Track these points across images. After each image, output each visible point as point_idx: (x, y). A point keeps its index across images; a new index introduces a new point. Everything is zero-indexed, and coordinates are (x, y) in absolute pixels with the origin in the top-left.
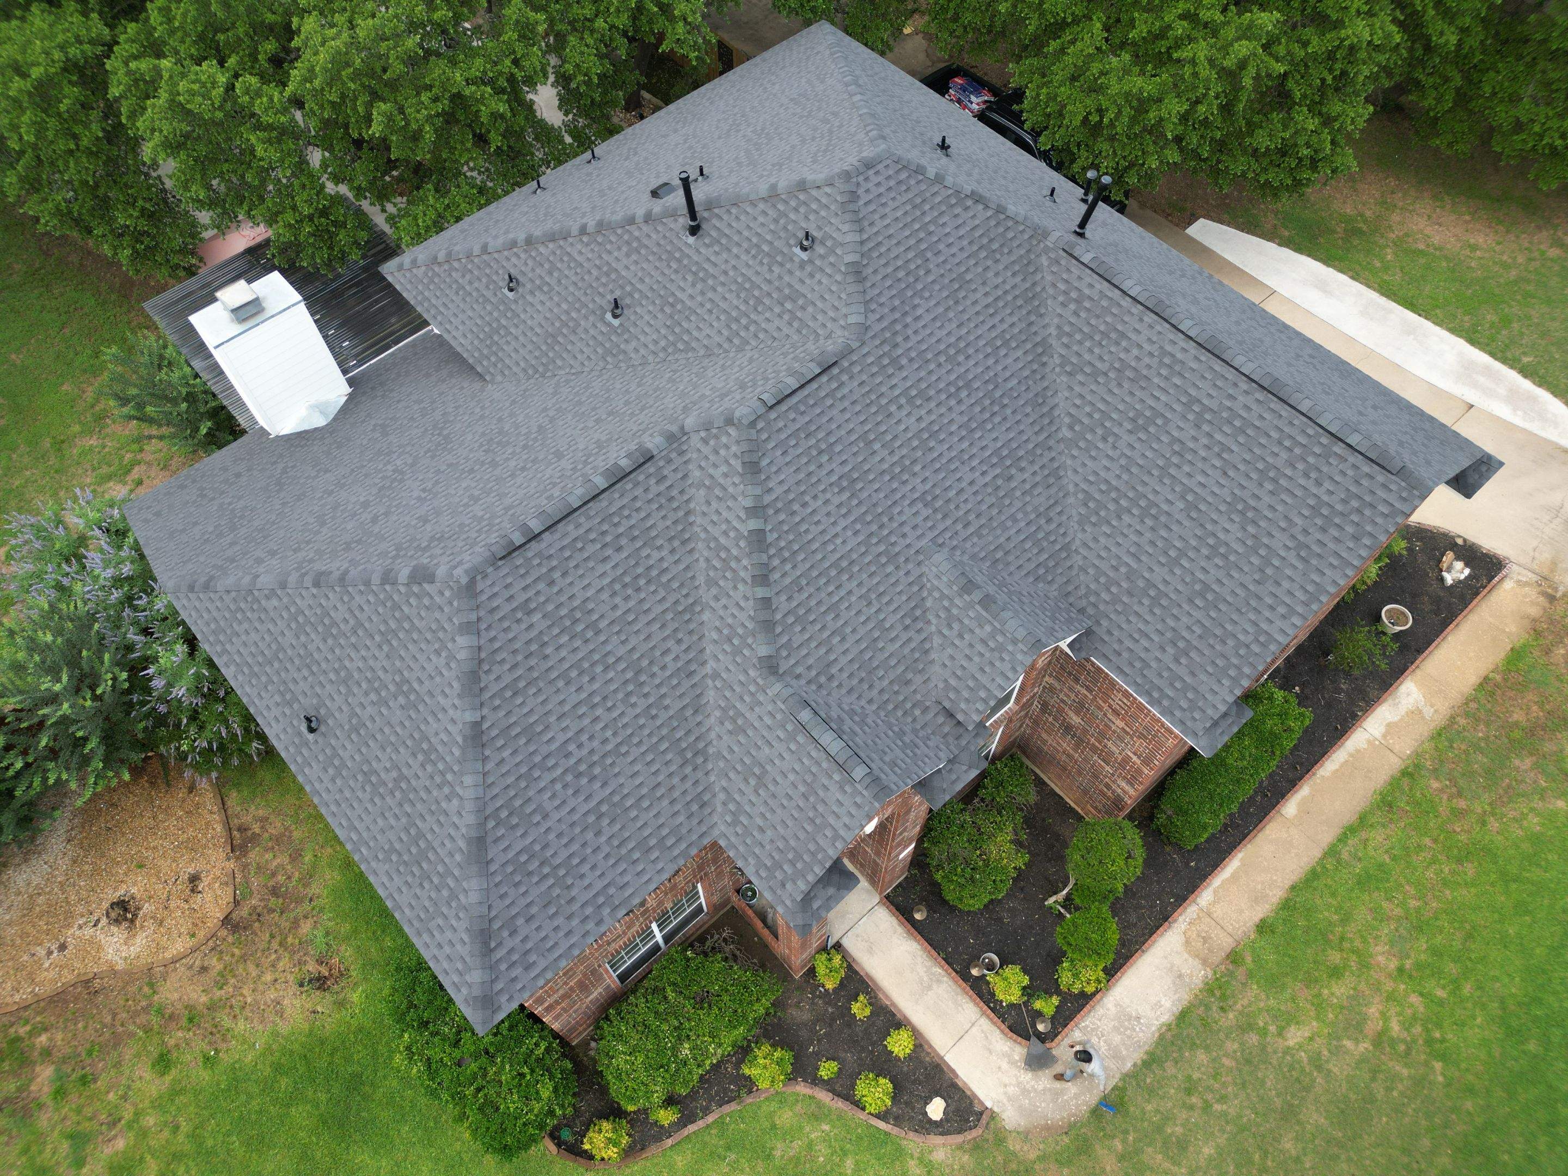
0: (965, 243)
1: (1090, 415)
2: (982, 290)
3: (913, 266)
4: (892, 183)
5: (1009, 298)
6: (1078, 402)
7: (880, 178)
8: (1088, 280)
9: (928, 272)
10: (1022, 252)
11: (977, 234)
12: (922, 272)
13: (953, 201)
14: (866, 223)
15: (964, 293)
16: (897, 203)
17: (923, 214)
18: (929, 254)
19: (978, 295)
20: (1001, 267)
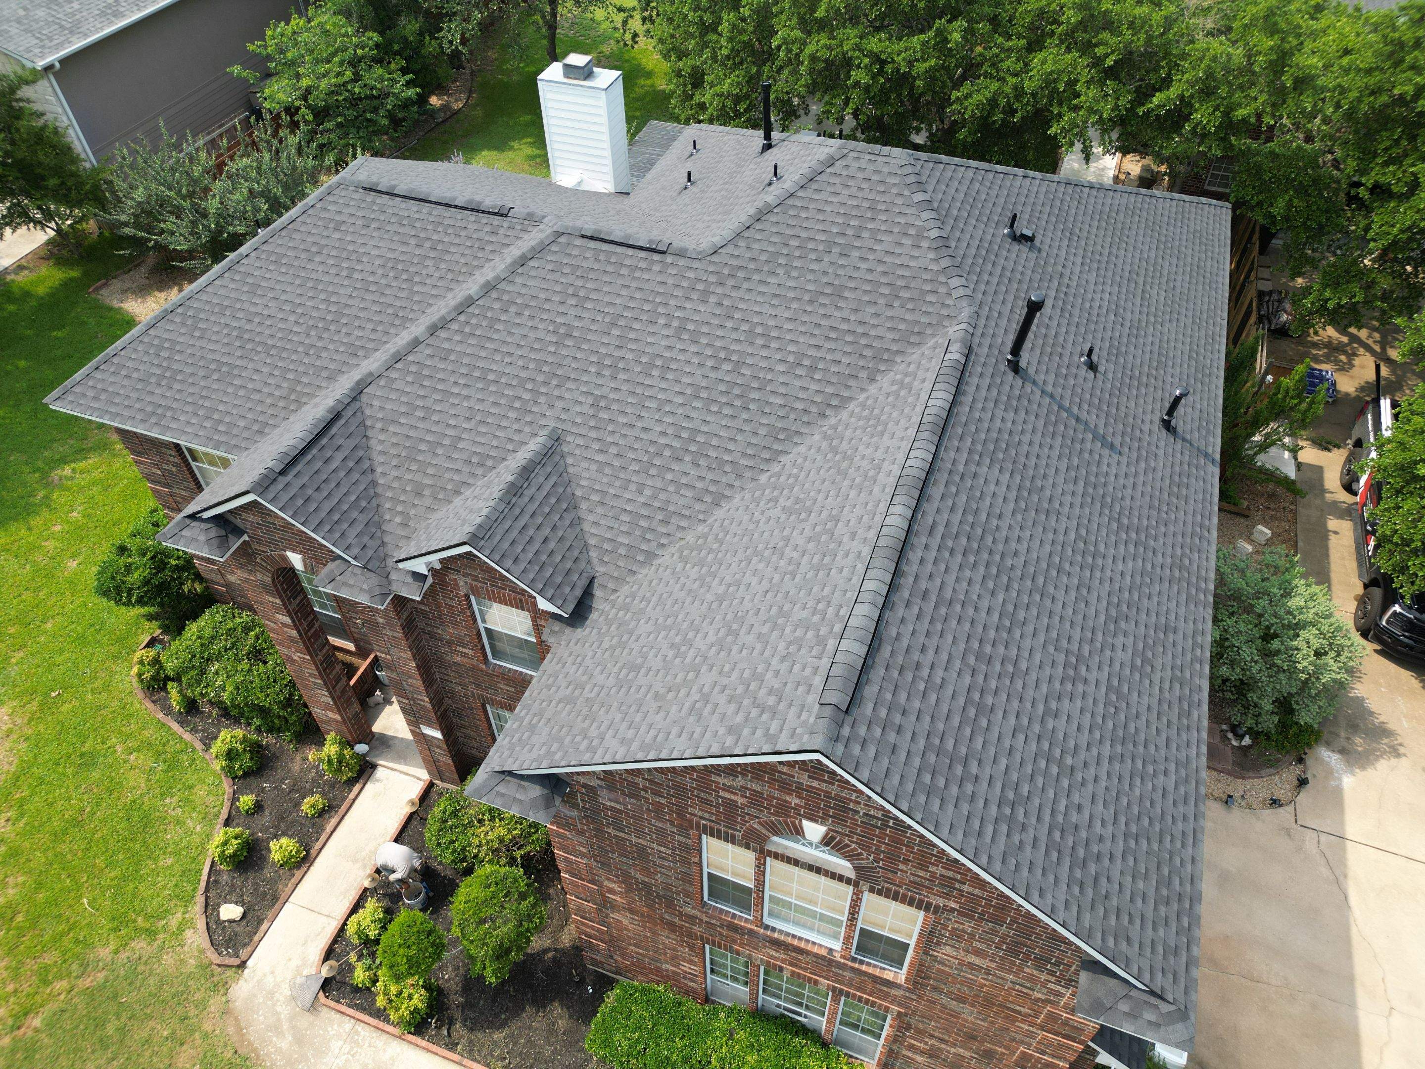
1: (789, 477)
2: (846, 314)
3: (811, 245)
5: (863, 341)
6: (799, 461)
8: (929, 375)
9: (818, 260)
10: (924, 320)
11: (899, 272)
12: (812, 256)
13: (912, 232)
14: (814, 186)
15: (826, 301)
16: (860, 194)
17: (872, 219)
18: (836, 250)
19: (837, 314)
20: (888, 313)
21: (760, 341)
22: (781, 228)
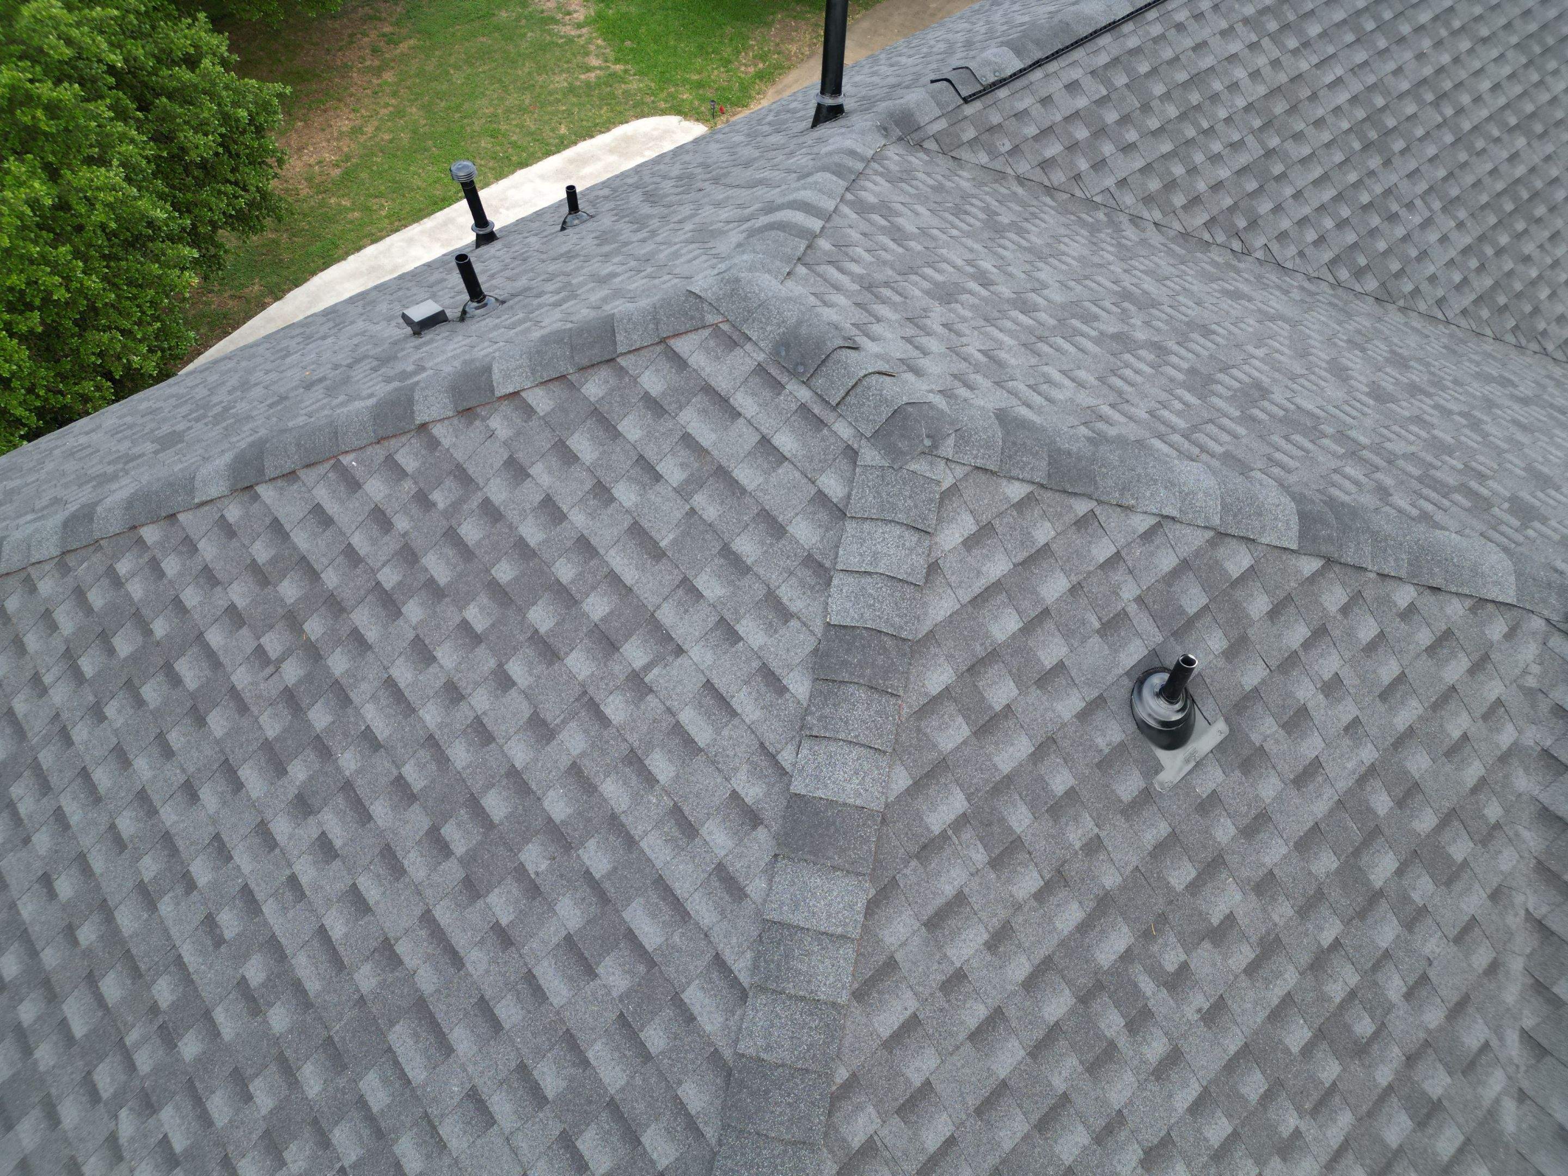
0: (1005, 253)
1: (1342, 224)
3: (1176, 374)
4: (886, 312)
6: (1311, 236)
8: (1055, 87)
9: (1163, 348)
12: (1179, 362)
13: (879, 220)
14: (1108, 429)
15: (1169, 310)
16: (965, 328)
17: (961, 287)
18: (1105, 327)
22: (1258, 447)
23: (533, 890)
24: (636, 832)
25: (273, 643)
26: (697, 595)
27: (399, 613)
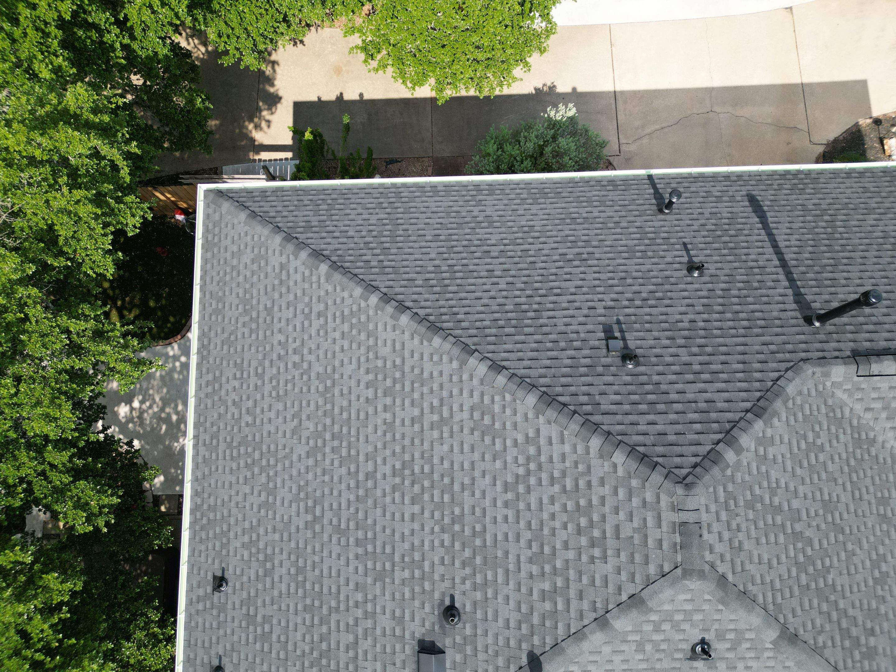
0: (798, 471)
2: (839, 489)
3: (801, 558)
4: (724, 516)
5: (852, 462)
7: (716, 527)
9: (810, 542)
10: (823, 411)
11: (796, 450)
12: (809, 551)
13: (761, 451)
14: (750, 587)
15: (837, 515)
16: (743, 527)
17: (762, 498)
18: (798, 527)
19: (843, 499)
20: (827, 447)
21: (884, 568)
22: (795, 603)
23: (543, 574)
24: (571, 586)
25: (521, 460)
26: (619, 556)
27: (553, 485)
